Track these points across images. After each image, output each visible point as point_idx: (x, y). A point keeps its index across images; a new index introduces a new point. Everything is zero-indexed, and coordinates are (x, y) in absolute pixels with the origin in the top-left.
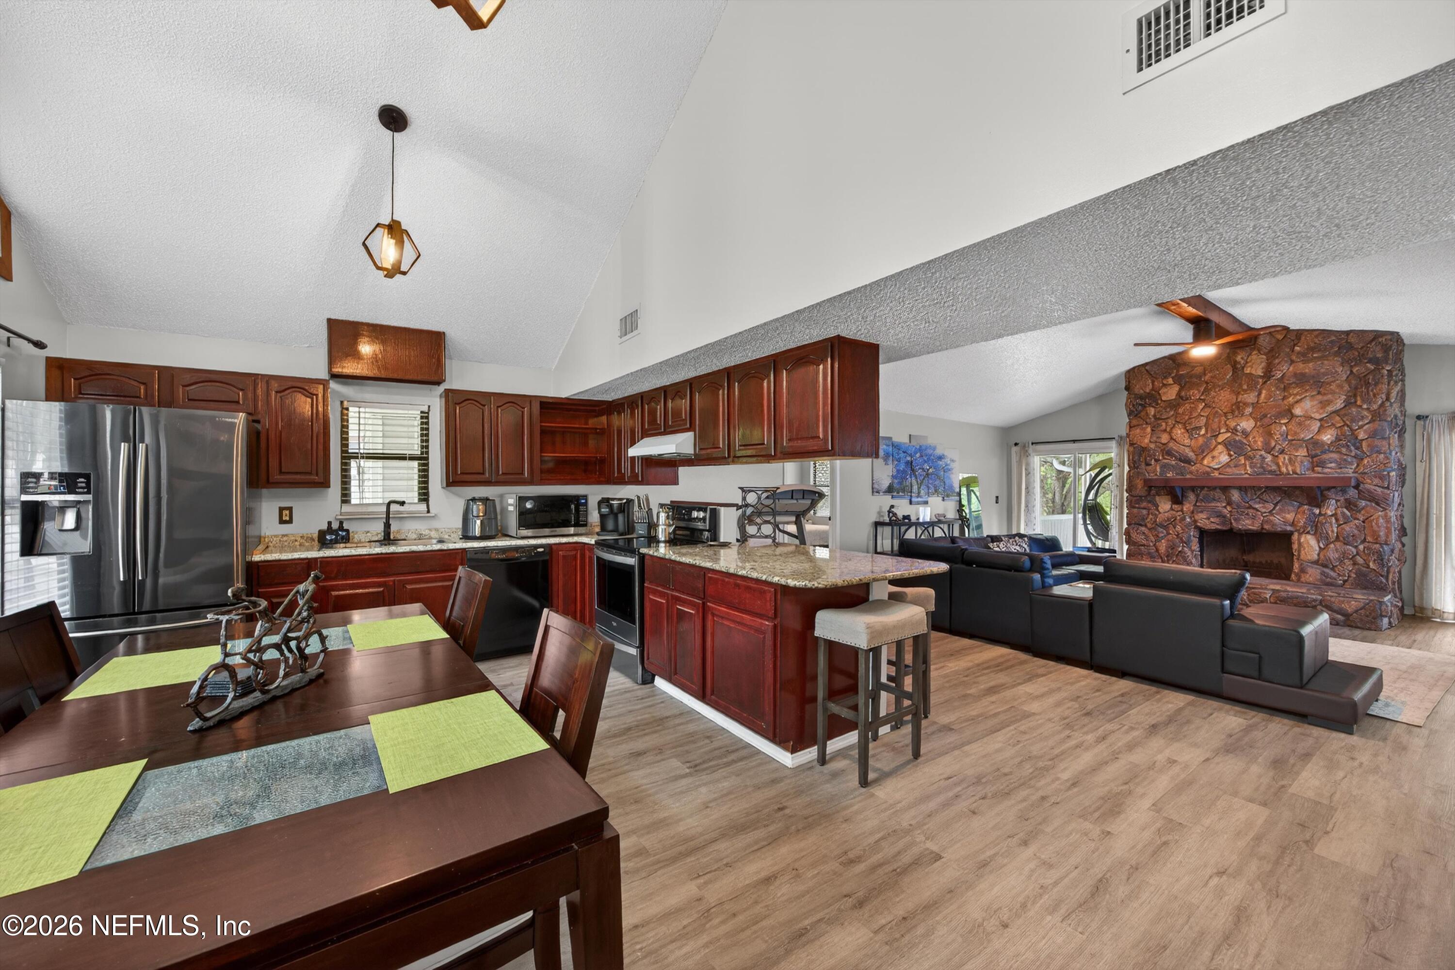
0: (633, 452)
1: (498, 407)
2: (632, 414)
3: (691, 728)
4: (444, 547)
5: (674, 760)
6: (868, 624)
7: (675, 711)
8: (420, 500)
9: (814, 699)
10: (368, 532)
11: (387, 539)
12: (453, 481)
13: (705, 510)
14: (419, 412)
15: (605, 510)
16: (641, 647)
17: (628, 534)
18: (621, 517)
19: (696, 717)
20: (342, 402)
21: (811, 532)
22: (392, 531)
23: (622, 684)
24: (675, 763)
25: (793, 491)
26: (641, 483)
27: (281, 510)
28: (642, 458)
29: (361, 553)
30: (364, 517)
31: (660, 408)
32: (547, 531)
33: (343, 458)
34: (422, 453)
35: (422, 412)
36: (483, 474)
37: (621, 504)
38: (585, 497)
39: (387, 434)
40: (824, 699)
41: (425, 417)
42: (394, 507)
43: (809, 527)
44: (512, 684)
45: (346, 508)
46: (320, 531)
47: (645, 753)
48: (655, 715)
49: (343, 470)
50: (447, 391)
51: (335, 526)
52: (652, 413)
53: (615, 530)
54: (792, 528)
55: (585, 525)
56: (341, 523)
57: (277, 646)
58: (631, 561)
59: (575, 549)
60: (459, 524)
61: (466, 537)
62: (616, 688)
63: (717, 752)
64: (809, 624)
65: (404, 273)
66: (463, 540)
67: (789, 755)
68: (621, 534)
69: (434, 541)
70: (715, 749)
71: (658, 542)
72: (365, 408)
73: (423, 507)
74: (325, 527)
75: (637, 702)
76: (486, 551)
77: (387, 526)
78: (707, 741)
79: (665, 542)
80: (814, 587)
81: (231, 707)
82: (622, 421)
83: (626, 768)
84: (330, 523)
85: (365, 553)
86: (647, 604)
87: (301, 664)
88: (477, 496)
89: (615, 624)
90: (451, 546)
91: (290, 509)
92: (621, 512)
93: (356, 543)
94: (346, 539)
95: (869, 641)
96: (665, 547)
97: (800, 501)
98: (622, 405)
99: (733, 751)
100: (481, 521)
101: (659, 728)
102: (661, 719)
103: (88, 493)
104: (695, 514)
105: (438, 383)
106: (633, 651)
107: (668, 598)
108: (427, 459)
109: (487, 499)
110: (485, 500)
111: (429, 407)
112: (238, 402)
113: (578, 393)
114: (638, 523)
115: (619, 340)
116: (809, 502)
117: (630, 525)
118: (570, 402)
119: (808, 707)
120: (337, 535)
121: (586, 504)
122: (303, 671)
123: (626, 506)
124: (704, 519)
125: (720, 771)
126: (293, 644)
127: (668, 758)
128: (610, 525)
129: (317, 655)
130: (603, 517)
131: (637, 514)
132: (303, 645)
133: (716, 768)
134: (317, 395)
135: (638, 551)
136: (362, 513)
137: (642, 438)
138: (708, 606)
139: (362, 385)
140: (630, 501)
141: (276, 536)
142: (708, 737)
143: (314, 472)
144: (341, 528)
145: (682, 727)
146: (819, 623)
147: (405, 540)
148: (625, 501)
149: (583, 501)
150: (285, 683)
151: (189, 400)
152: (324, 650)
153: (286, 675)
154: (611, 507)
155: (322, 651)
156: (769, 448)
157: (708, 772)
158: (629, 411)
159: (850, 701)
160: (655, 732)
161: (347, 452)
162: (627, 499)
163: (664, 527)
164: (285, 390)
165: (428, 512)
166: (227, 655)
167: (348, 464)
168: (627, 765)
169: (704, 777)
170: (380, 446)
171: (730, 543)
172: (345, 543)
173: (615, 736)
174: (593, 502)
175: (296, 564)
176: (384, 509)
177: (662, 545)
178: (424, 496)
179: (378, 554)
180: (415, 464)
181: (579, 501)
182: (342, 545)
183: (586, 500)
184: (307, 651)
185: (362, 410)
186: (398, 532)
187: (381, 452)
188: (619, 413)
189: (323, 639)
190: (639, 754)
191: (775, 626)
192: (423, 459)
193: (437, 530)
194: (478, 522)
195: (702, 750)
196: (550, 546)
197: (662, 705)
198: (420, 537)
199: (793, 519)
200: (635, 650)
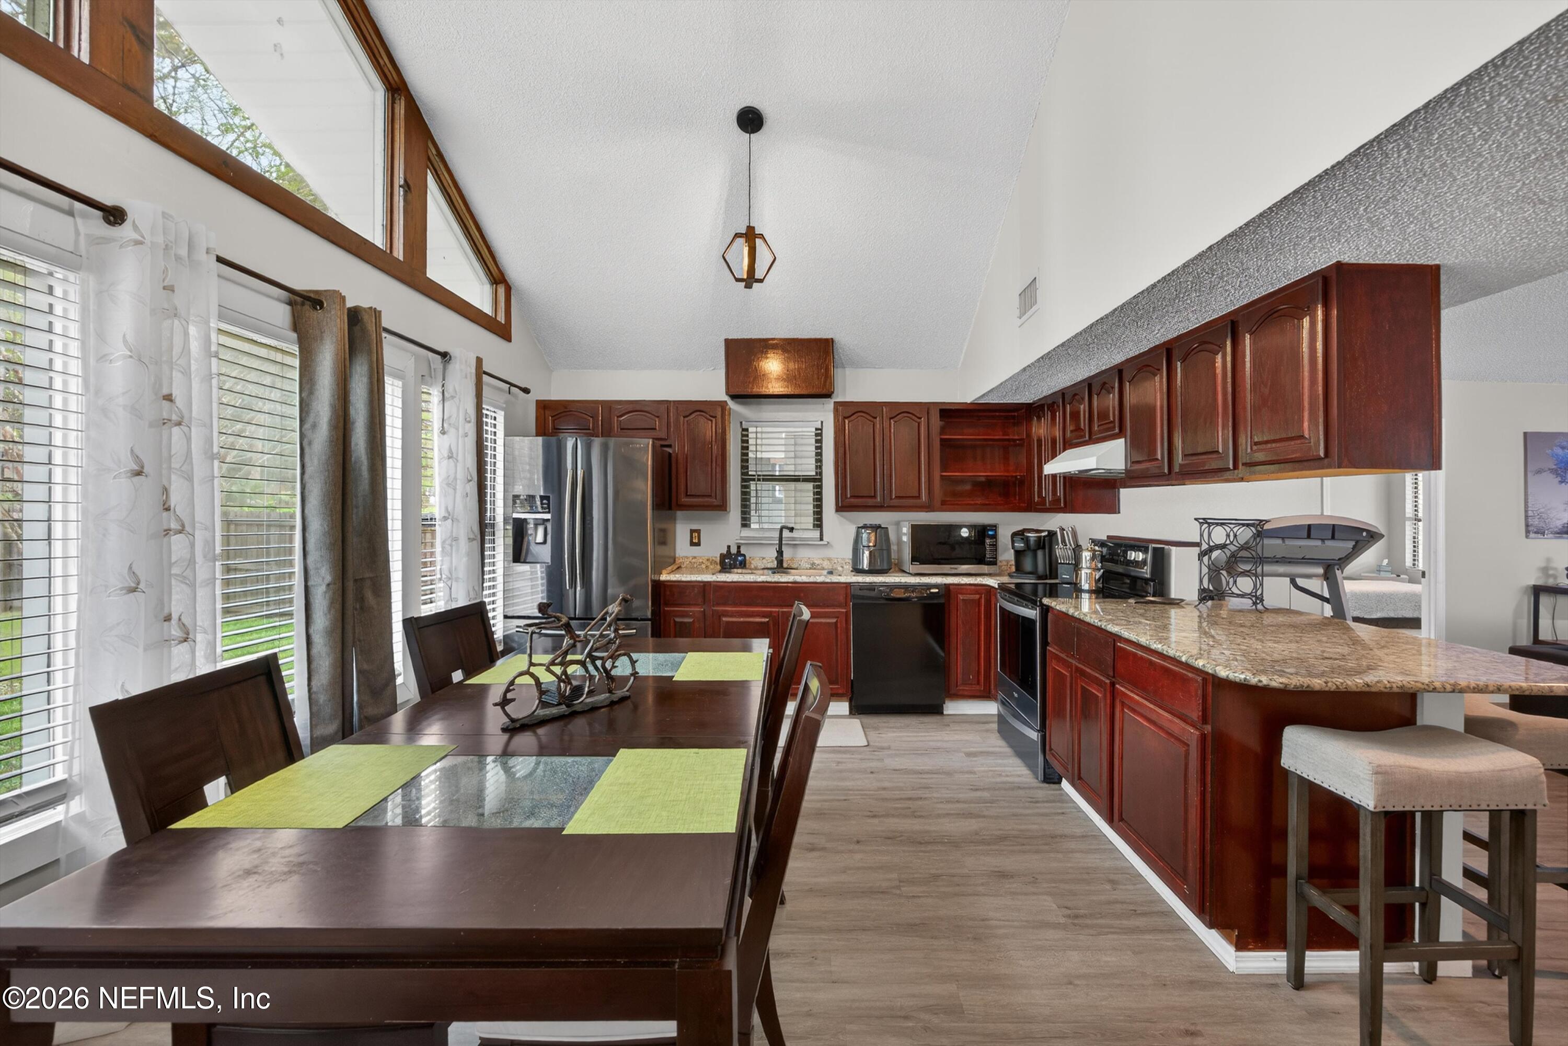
0: (1051, 468)
1: (891, 418)
2: (1053, 418)
3: (1093, 860)
4: (835, 579)
5: (1049, 898)
6: (1379, 766)
7: (1078, 831)
8: (815, 526)
9: (1282, 871)
10: (763, 558)
11: (780, 566)
12: (843, 507)
13: (1145, 550)
14: (814, 430)
15: (1020, 545)
16: (1043, 729)
17: (1050, 578)
18: (1040, 554)
19: (1106, 847)
20: (741, 423)
21: (1354, 595)
22: (784, 559)
23: (1019, 776)
24: (1048, 902)
25: (1309, 526)
26: (1064, 510)
27: (692, 531)
28: (1064, 478)
29: (749, 580)
30: (759, 544)
31: (1083, 408)
32: (946, 568)
33: (743, 480)
34: (816, 473)
35: (817, 429)
36: (875, 497)
37: (1040, 537)
38: (994, 527)
39: (799, 454)
40: (1298, 877)
41: (819, 433)
42: (786, 533)
43: (1349, 587)
44: (889, 748)
45: (746, 533)
46: (721, 554)
47: (1012, 877)
48: (1045, 827)
49: (743, 493)
50: (837, 404)
51: (734, 550)
52: (1075, 416)
53: (1034, 573)
54: (1319, 586)
55: (995, 563)
56: (739, 547)
57: (582, 663)
58: (1031, 613)
59: (977, 592)
60: (849, 555)
61: (857, 571)
62: (1009, 779)
63: (1118, 906)
64: (1273, 746)
65: (761, 281)
66: (853, 573)
67: (1231, 949)
68: (1040, 578)
69: (825, 572)
70: (1116, 902)
71: (1081, 591)
72: (761, 427)
73: (816, 534)
74: (725, 551)
75: (1027, 804)
76: (871, 587)
77: (780, 553)
78: (1108, 887)
79: (1090, 592)
80: (1260, 684)
81: (536, 713)
82: (1041, 429)
83: (981, 889)
84: (729, 547)
85: (752, 580)
86: (1050, 675)
87: (608, 685)
88: (868, 522)
89: (1016, 695)
90: (843, 579)
91: (698, 531)
92: (1039, 548)
93: (751, 569)
94: (743, 565)
95: (1379, 798)
96: (1090, 598)
97: (1329, 543)
98: (1042, 406)
99: (1144, 914)
100: (870, 553)
101: (1046, 847)
102: (1053, 837)
103: (549, 512)
104: (1133, 555)
105: (828, 396)
106: (1034, 735)
107: (1072, 669)
108: (820, 480)
109: (879, 527)
110: (876, 528)
111: (822, 422)
112: (655, 429)
113: (983, 396)
114: (1061, 563)
115: (1020, 322)
116: (1350, 544)
117: (1054, 564)
118: (977, 408)
119: (1275, 882)
120: (735, 560)
121: (994, 537)
122: (610, 691)
123: (1047, 541)
124: (1144, 562)
125: (1110, 936)
126: (599, 663)
127: (1042, 894)
128: (1028, 565)
129: (625, 679)
130: (1018, 554)
131: (1061, 552)
132: (608, 665)
133: (1106, 930)
134: (715, 417)
135: (1041, 601)
136: (761, 538)
137: (1064, 450)
138: (1118, 689)
139: (759, 404)
140: (1052, 534)
141: (687, 558)
142: (1112, 882)
143: (713, 495)
144: (739, 553)
145: (1078, 855)
146: (1288, 747)
147: (797, 569)
148: (1046, 533)
149: (990, 533)
150: (589, 700)
151: (621, 429)
152: (635, 674)
153: (591, 693)
154: (1026, 540)
155: (632, 675)
156: (1224, 457)
157: (1092, 932)
158: (1049, 413)
159: (1346, 896)
160: (1037, 852)
161: (747, 474)
162: (1049, 531)
163: (1089, 571)
164: (691, 414)
165: (821, 539)
166: (532, 664)
167: (748, 487)
168: (982, 884)
169: (1081, 937)
170: (792, 468)
171: (1182, 600)
172: (742, 568)
173: (983, 842)
174: (1004, 536)
175: (693, 587)
176: (777, 535)
177: (1085, 596)
178: (818, 523)
179: (763, 582)
180: (810, 486)
181: (983, 533)
182: (740, 571)
183: (995, 531)
184: (613, 673)
185: (759, 429)
186: (792, 559)
187: (792, 473)
188: (1039, 418)
189: (633, 663)
190: (1003, 875)
191: (1203, 737)
192: (817, 480)
193: (829, 559)
194: (867, 553)
195: (1095, 898)
196: (947, 587)
197: (1061, 817)
198: (813, 566)
199: (1320, 571)
200: (1036, 734)
